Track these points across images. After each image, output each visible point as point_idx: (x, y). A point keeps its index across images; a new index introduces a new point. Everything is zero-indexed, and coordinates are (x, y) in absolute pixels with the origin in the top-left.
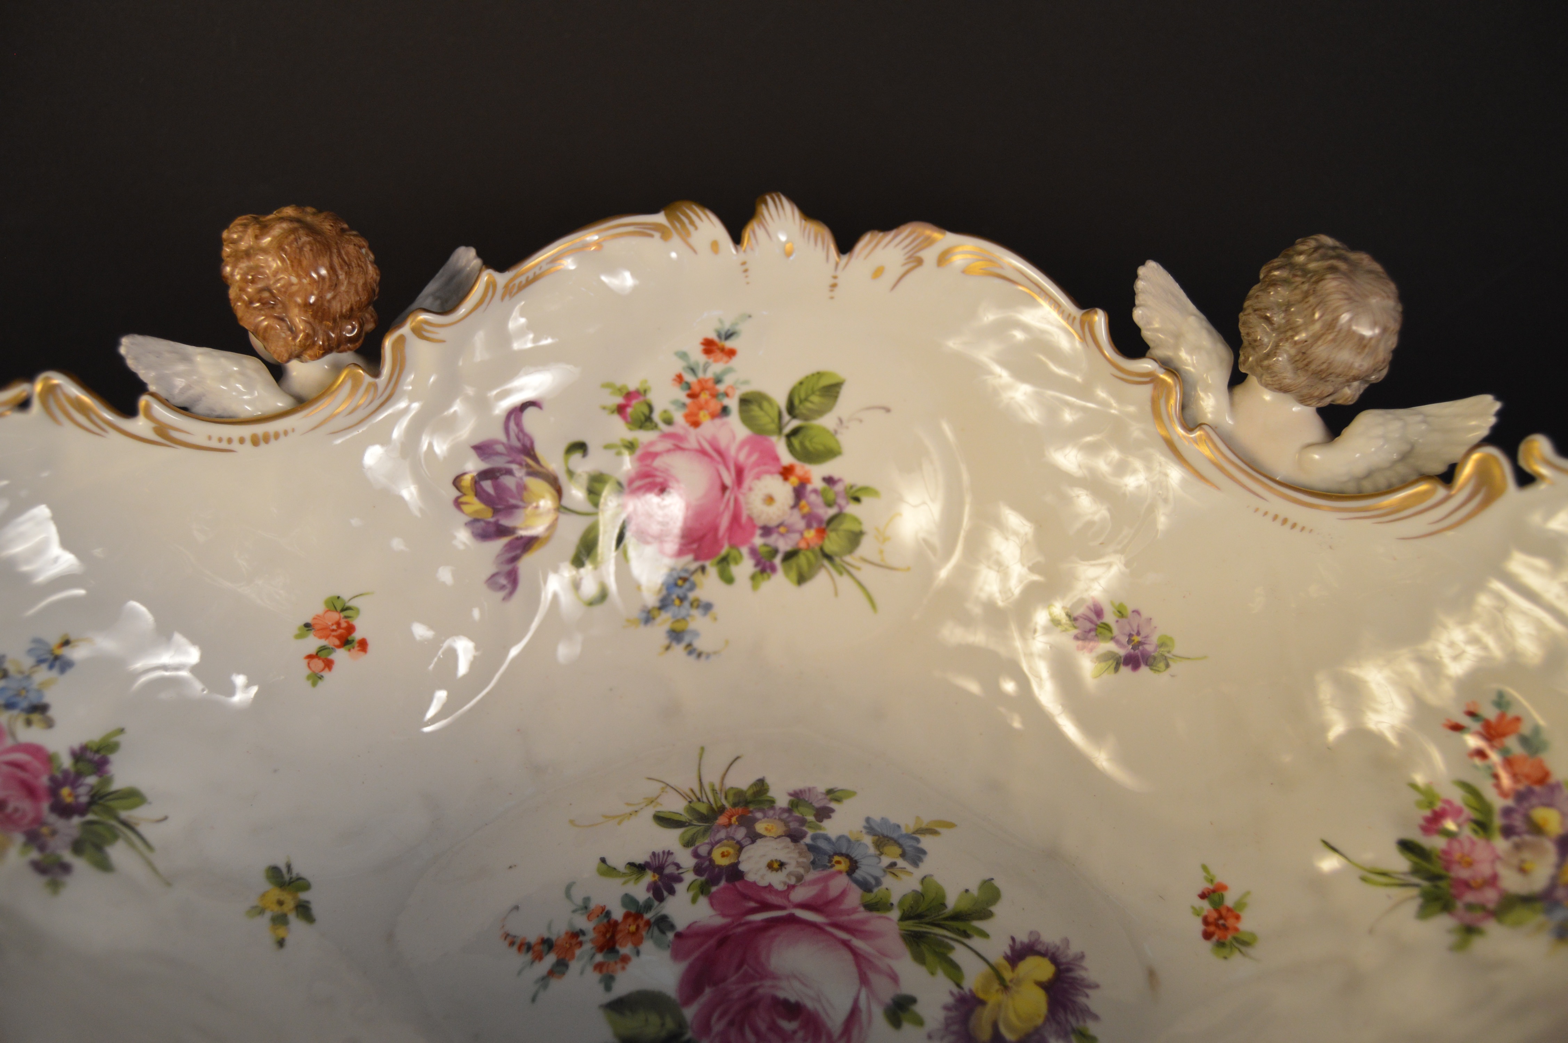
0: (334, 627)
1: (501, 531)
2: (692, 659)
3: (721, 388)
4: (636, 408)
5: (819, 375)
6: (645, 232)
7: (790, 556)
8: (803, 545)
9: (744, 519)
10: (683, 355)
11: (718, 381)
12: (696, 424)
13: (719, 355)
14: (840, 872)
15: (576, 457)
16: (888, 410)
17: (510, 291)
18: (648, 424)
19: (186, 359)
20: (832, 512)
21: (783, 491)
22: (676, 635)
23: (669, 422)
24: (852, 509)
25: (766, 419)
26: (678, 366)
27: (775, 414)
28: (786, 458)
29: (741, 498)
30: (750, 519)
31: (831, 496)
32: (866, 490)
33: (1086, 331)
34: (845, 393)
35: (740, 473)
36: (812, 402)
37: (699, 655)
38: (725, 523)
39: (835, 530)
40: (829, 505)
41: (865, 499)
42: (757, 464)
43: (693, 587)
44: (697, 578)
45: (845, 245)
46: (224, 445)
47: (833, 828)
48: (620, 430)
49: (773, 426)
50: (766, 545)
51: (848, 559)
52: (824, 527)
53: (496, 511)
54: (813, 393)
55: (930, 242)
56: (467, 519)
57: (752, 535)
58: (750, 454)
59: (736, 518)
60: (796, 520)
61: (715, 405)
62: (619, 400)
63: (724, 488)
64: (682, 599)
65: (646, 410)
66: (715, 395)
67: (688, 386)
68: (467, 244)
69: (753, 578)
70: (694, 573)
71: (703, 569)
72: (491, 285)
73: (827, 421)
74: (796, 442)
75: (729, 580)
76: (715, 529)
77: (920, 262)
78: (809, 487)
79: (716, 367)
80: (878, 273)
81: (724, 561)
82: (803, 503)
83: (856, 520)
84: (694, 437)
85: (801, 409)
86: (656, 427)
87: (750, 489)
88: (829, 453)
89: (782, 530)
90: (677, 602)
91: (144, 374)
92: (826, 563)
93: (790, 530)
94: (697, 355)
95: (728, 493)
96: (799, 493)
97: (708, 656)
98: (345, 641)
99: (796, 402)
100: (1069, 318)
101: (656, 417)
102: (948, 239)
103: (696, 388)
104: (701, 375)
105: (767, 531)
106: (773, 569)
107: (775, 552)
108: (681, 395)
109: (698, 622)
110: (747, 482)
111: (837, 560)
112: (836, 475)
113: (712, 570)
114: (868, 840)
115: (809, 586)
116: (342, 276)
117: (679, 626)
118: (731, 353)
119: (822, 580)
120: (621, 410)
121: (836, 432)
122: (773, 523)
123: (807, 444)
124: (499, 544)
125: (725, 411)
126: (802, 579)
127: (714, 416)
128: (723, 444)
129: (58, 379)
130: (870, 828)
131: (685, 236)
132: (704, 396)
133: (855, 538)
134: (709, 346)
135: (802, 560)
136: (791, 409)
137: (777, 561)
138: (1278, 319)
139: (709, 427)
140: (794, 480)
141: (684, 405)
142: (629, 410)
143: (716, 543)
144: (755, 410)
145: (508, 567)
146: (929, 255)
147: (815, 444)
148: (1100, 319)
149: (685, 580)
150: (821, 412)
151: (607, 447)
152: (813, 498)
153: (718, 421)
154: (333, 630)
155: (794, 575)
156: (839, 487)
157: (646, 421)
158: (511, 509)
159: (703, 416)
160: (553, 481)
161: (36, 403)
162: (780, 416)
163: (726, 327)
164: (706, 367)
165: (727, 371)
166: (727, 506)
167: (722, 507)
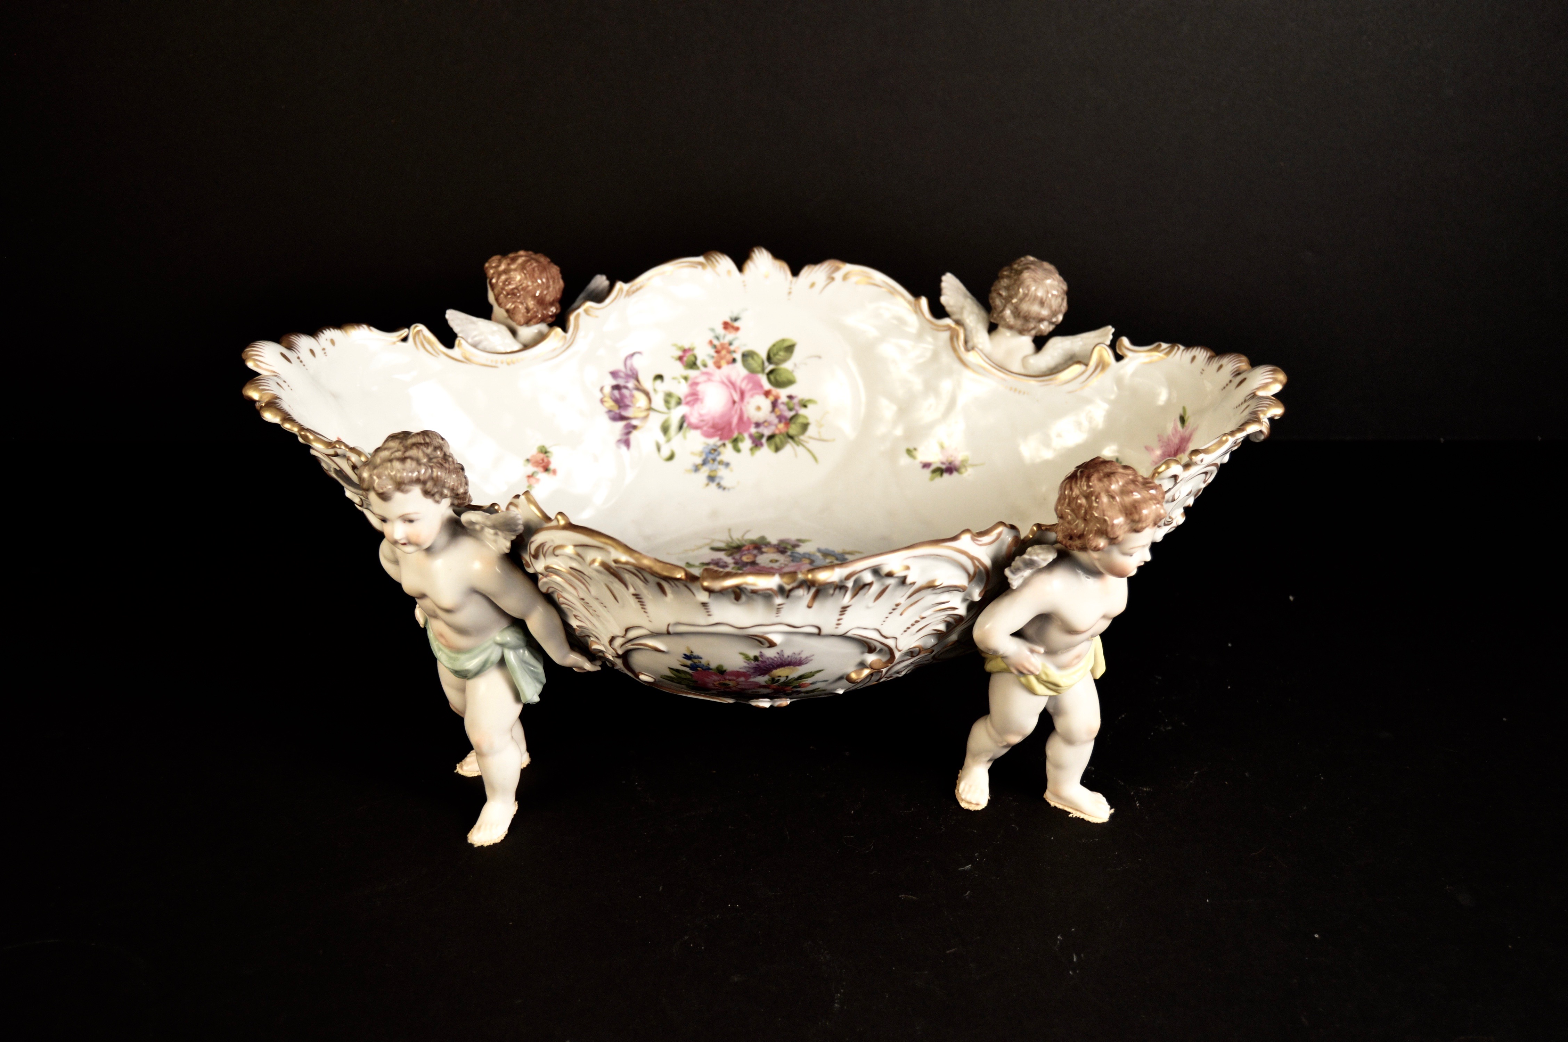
0: (541, 462)
1: (622, 418)
2: (720, 491)
3: (732, 348)
4: (688, 358)
5: (783, 341)
6: (694, 265)
7: (771, 438)
8: (777, 432)
9: (745, 418)
10: (712, 330)
11: (730, 344)
12: (719, 367)
13: (731, 330)
14: (806, 564)
15: (658, 382)
16: (820, 357)
17: (629, 294)
18: (695, 367)
19: (473, 323)
20: (792, 413)
21: (766, 404)
22: (711, 478)
23: (705, 366)
24: (802, 411)
25: (755, 364)
26: (710, 336)
27: (760, 362)
28: (767, 386)
29: (744, 408)
30: (749, 419)
31: (791, 405)
32: (810, 401)
33: (917, 310)
34: (797, 350)
35: (742, 394)
36: (780, 356)
37: (724, 489)
38: (735, 420)
39: (794, 423)
40: (790, 409)
41: (810, 406)
42: (751, 389)
43: (719, 454)
44: (722, 449)
45: (795, 272)
46: (493, 364)
47: (801, 550)
48: (679, 369)
49: (759, 369)
50: (757, 433)
51: (802, 437)
52: (788, 422)
53: (620, 407)
54: (780, 350)
55: (837, 269)
56: (605, 410)
57: (749, 427)
58: (748, 384)
59: (741, 418)
60: (773, 419)
61: (729, 357)
62: (680, 353)
63: (734, 402)
64: (714, 460)
65: (693, 359)
66: (730, 352)
67: (715, 347)
68: (601, 273)
69: (751, 449)
70: (720, 447)
71: (724, 445)
72: (621, 290)
73: (787, 366)
74: (772, 377)
75: (738, 450)
76: (729, 424)
77: (833, 279)
78: (780, 401)
79: (729, 336)
80: (813, 285)
81: (735, 441)
82: (777, 410)
83: (805, 417)
84: (719, 374)
85: (775, 359)
86: (698, 368)
87: (748, 403)
88: (789, 382)
89: (766, 424)
90: (711, 462)
91: (456, 329)
92: (790, 441)
93: (770, 424)
94: (720, 330)
95: (736, 405)
96: (774, 404)
97: (729, 489)
98: (546, 469)
99: (772, 355)
100: (909, 303)
101: (699, 363)
102: (848, 267)
103: (719, 348)
104: (722, 341)
105: (758, 425)
106: (762, 445)
107: (762, 436)
108: (712, 352)
109: (722, 472)
110: (747, 398)
111: (796, 439)
112: (793, 393)
113: (729, 446)
114: (819, 555)
115: (782, 453)
116: (551, 283)
117: (713, 474)
118: (737, 329)
119: (789, 449)
120: (680, 358)
121: (793, 371)
122: (761, 420)
123: (778, 378)
124: (621, 424)
125: (734, 360)
126: (777, 449)
127: (728, 363)
128: (733, 378)
129: (421, 327)
130: (819, 550)
131: (713, 266)
132: (724, 352)
133: (805, 427)
134: (726, 325)
135: (777, 440)
136: (769, 359)
137: (764, 440)
138: (1004, 293)
139: (726, 369)
140: (771, 398)
141: (713, 357)
142: (685, 359)
143: (731, 431)
144: (750, 360)
145: (625, 437)
146: (838, 275)
147: (782, 378)
148: (924, 302)
149: (715, 450)
150: (784, 360)
151: (674, 378)
152: (782, 407)
153: (731, 366)
154: (541, 463)
155: (773, 447)
156: (796, 401)
157: (693, 365)
158: (626, 407)
159: (723, 363)
160: (647, 394)
161: (410, 339)
162: (763, 363)
163: (735, 315)
164: (724, 337)
165: (735, 339)
166: (736, 412)
167: (733, 412)
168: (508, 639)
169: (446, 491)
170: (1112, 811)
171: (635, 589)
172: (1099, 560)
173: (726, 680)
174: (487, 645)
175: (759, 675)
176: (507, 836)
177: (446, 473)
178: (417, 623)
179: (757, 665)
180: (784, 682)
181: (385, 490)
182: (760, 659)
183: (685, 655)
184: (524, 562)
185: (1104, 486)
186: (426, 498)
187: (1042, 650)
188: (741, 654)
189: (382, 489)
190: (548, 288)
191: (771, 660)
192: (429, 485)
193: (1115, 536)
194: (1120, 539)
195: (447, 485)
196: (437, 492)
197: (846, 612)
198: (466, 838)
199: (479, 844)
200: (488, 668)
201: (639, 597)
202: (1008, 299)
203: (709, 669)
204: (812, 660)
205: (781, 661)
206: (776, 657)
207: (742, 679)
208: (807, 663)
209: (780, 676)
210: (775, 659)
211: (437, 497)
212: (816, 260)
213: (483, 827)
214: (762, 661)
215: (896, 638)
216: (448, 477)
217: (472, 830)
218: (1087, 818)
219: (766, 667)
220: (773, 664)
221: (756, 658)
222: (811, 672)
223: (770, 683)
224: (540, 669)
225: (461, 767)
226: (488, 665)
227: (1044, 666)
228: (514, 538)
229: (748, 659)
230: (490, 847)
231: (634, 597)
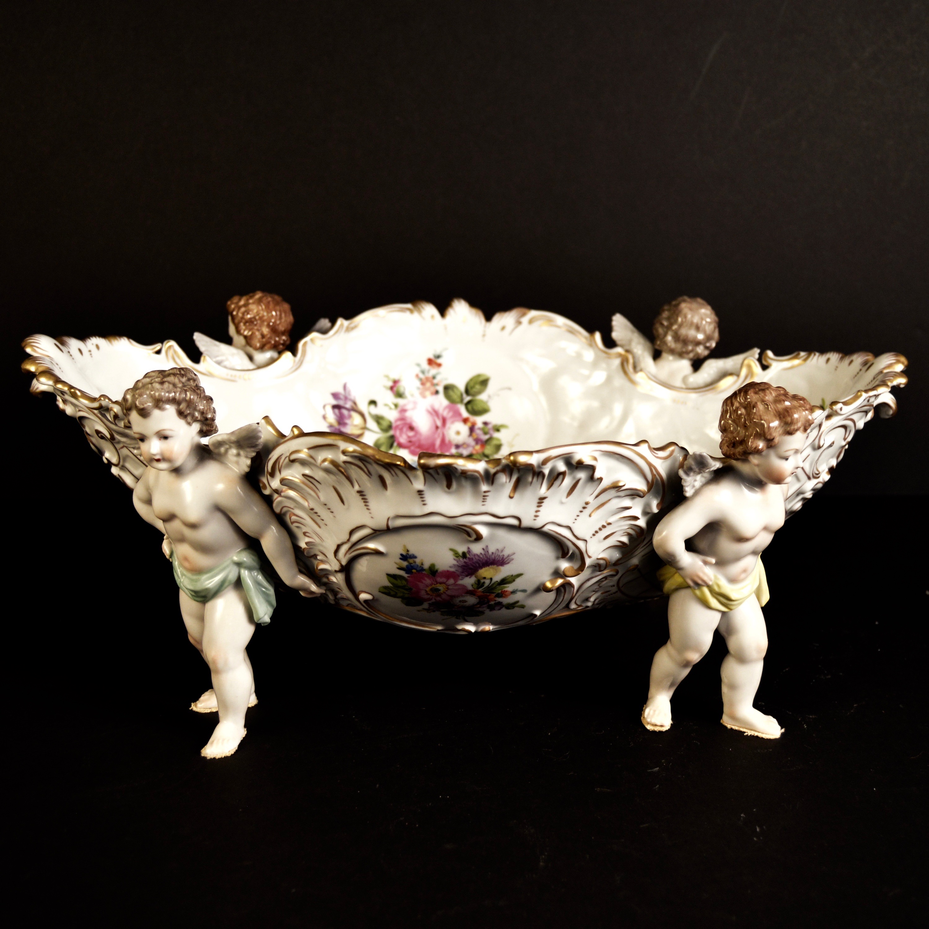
3: (435, 381)
4: (398, 388)
5: (479, 376)
6: (402, 310)
8: (474, 452)
9: (447, 441)
10: (418, 365)
11: (434, 377)
12: (424, 397)
13: (434, 366)
15: (372, 406)
16: (510, 389)
17: (349, 329)
18: (403, 396)
19: (216, 346)
20: (487, 437)
21: (464, 429)
23: (412, 395)
24: (496, 435)
25: (455, 396)
26: (417, 370)
27: (459, 394)
28: (465, 414)
29: (446, 433)
30: (450, 442)
31: (486, 430)
32: (503, 426)
33: (592, 344)
34: (491, 384)
35: (444, 421)
36: (476, 388)
38: (438, 442)
39: (489, 444)
40: (485, 433)
41: (503, 431)
42: (452, 417)
45: (488, 318)
48: (390, 398)
49: (458, 400)
50: (457, 453)
52: (484, 443)
54: (476, 383)
55: (524, 315)
56: (327, 425)
57: (450, 448)
58: (449, 412)
59: (443, 441)
60: (471, 441)
61: (433, 389)
62: (391, 384)
63: (437, 428)
65: (402, 389)
66: (434, 385)
67: (421, 379)
68: (325, 316)
72: (342, 325)
73: (483, 397)
74: (470, 407)
76: (433, 445)
77: (521, 323)
78: (476, 427)
79: (433, 371)
80: (503, 328)
82: (474, 434)
83: (498, 440)
84: (424, 403)
85: (472, 391)
86: (406, 398)
87: (449, 428)
88: (484, 411)
89: (465, 446)
91: (202, 349)
93: (468, 446)
94: (425, 366)
95: (439, 430)
96: (472, 429)
99: (469, 388)
100: (586, 338)
101: (407, 393)
102: (533, 313)
103: (424, 380)
104: (427, 375)
105: (457, 447)
108: (418, 384)
110: (448, 424)
112: (488, 420)
116: (283, 315)
118: (439, 365)
121: (487, 401)
122: (460, 443)
123: (475, 407)
125: (437, 392)
127: (432, 394)
128: (436, 407)
131: (419, 312)
132: (428, 385)
133: (498, 447)
134: (430, 362)
136: (467, 392)
138: (665, 323)
139: (430, 399)
140: (469, 424)
141: (418, 388)
142: (394, 389)
143: (434, 450)
144: (451, 393)
146: (525, 320)
147: (478, 407)
148: (598, 336)
150: (480, 392)
151: (386, 405)
152: (478, 431)
153: (434, 396)
156: (490, 426)
157: (401, 394)
158: (345, 424)
159: (428, 393)
160: (362, 415)
161: (163, 351)
162: (462, 395)
163: (438, 352)
164: (429, 371)
165: (438, 374)
166: (439, 436)
167: (436, 436)
168: (245, 559)
169: (197, 414)
170: (783, 730)
171: (360, 486)
172: (758, 465)
173: (437, 583)
174: (225, 564)
175: (467, 576)
176: (237, 752)
177: (198, 398)
178: (163, 555)
179: (465, 562)
180: (488, 587)
181: (145, 406)
182: (468, 556)
183: (402, 555)
184: (261, 485)
185: (760, 397)
186: (180, 418)
187: (713, 561)
188: (451, 550)
189: (143, 405)
190: (281, 318)
191: (477, 558)
192: (183, 406)
193: (772, 438)
194: (776, 440)
195: (198, 408)
196: (189, 414)
197: (542, 504)
198: (200, 753)
199: (212, 757)
200: (226, 588)
201: (363, 493)
202: (669, 328)
203: (423, 570)
204: (513, 559)
205: (486, 559)
206: (481, 554)
207: (451, 581)
208: (508, 563)
209: (485, 578)
210: (481, 556)
211: (189, 419)
212: (506, 307)
213: (215, 742)
214: (469, 558)
215: (586, 541)
216: (199, 402)
217: (205, 747)
218: (760, 735)
219: (473, 566)
220: (479, 562)
221: (464, 555)
222: (512, 576)
223: (475, 586)
224: (271, 591)
225: (196, 706)
226: (226, 584)
227: (716, 577)
228: (254, 454)
229: (457, 555)
230: (221, 760)
231: (358, 494)
